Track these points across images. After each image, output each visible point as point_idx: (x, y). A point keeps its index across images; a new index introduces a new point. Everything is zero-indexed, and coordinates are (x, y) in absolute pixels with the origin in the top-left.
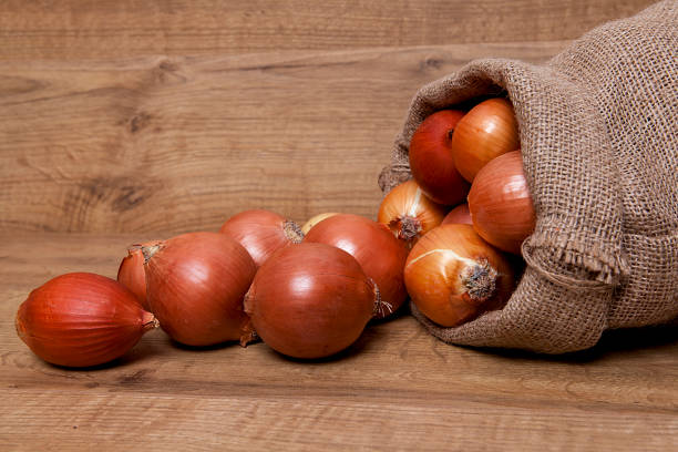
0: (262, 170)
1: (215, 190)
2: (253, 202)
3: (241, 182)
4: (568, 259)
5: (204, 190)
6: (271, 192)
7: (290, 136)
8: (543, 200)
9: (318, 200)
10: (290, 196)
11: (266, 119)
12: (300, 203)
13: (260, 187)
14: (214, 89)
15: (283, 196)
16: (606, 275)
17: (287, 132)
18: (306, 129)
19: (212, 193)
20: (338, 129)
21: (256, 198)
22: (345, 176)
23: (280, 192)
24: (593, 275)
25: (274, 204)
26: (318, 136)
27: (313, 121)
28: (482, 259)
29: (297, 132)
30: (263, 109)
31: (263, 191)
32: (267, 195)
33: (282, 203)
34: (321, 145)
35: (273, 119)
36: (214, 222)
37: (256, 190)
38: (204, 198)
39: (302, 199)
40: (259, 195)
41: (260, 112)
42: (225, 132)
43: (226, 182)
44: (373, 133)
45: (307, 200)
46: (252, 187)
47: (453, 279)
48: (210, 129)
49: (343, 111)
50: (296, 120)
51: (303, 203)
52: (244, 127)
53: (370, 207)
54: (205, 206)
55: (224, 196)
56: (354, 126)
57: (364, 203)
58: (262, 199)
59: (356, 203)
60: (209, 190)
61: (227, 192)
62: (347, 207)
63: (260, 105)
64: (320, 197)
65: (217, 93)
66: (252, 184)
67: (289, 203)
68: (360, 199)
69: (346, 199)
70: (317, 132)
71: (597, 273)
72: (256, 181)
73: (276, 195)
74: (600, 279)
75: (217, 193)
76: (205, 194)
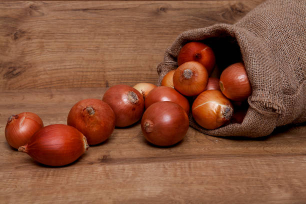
0: (83, 58)
1: (59, 68)
2: (78, 73)
3: (72, 63)
4: (267, 106)
5: (53, 68)
6: (87, 68)
7: (97, 42)
8: (257, 84)
9: (109, 71)
10: (96, 70)
11: (84, 34)
12: (101, 73)
13: (82, 66)
14: (59, 19)
15: (93, 70)
16: (279, 110)
17: (95, 40)
18: (105, 39)
19: (57, 69)
20: (119, 39)
21: (79, 71)
22: (122, 60)
23: (92, 68)
24: (274, 110)
25: (89, 74)
26: (109, 42)
27: (108, 35)
29: (100, 40)
30: (83, 30)
31: (83, 68)
32: (85, 70)
33: (93, 73)
34: (111, 46)
35: (88, 34)
37: (80, 68)
38: (54, 71)
39: (102, 71)
40: (81, 70)
41: (82, 31)
42: (64, 40)
43: (64, 64)
44: (135, 40)
45: (104, 72)
46: (78, 66)
47: (218, 112)
48: (57, 39)
49: (122, 31)
50: (99, 34)
51: (103, 73)
52: (74, 38)
53: (134, 74)
54: (53, 76)
55: (64, 70)
56: (127, 37)
57: (131, 72)
58: (82, 72)
59: (127, 72)
60: (56, 68)
61: (65, 69)
62: (123, 74)
63: (82, 28)
64: (110, 70)
65: (61, 21)
66: (78, 65)
67: (96, 73)
68: (129, 71)
69: (122, 71)
70: (109, 40)
71: (276, 110)
72: (79, 63)
73: (89, 70)
74: (277, 112)
75: (60, 69)
76: (53, 70)
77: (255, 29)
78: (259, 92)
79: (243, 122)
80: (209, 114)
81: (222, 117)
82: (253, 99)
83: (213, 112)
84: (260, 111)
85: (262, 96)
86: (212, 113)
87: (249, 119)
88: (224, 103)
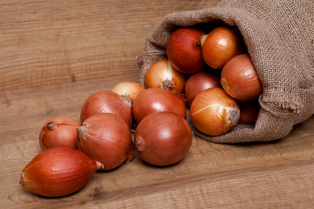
0: (41, 50)
1: (12, 65)
2: (37, 69)
3: (27, 58)
5: (5, 66)
6: (47, 62)
7: (56, 29)
8: (269, 82)
9: (75, 63)
10: (59, 63)
11: (39, 20)
12: (64, 66)
13: (40, 60)
14: (4, 5)
15: (54, 63)
16: (297, 110)
17: (54, 27)
18: (65, 24)
19: (10, 67)
20: (83, 22)
21: (38, 67)
22: (89, 48)
23: (53, 61)
25: (49, 68)
26: (71, 28)
27: (68, 19)
28: (234, 106)
29: (59, 27)
30: (37, 15)
31: (43, 62)
32: (45, 64)
33: (55, 67)
34: (73, 33)
35: (44, 20)
36: (13, 84)
37: (38, 62)
38: (5, 70)
39: (66, 64)
40: (40, 64)
41: (35, 17)
42: (14, 30)
43: (18, 60)
44: (103, 22)
45: (69, 64)
46: (36, 60)
47: (223, 117)
48: (4, 29)
49: (86, 12)
50: (58, 19)
51: (67, 66)
52: (26, 26)
53: (104, 63)
54: (5, 75)
55: (18, 68)
56: (93, 20)
57: (101, 61)
58: (42, 67)
59: (96, 62)
60: (8, 65)
61: (19, 65)
62: (92, 64)
63: (35, 13)
64: (76, 61)
65: (7, 7)
66: (34, 59)
67: (59, 67)
68: (98, 60)
69: (90, 60)
70: (71, 25)
72: (37, 57)
73: (50, 63)
74: (294, 112)
75: (13, 66)
76: (4, 68)
77: (256, 8)
78: (272, 91)
79: (256, 128)
80: (213, 120)
81: (229, 122)
82: (266, 99)
83: (218, 118)
84: (275, 113)
85: (276, 96)
86: (216, 118)
87: (263, 123)
88: (229, 105)
